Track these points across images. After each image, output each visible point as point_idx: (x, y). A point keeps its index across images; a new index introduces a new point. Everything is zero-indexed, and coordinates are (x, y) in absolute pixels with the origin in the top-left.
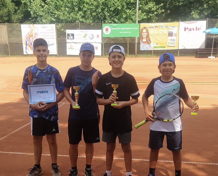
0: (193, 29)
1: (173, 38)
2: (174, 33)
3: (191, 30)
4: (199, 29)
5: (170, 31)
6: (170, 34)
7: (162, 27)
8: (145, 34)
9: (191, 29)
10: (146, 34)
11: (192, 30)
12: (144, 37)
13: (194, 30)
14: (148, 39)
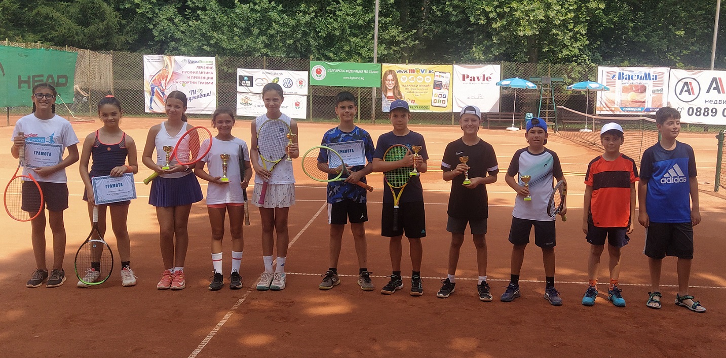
0: (478, 78)
1: (443, 91)
2: (443, 83)
3: (474, 80)
4: (489, 80)
5: (437, 79)
6: (438, 85)
7: (423, 72)
8: (390, 83)
9: (474, 78)
10: (393, 82)
11: (476, 79)
12: (389, 88)
13: (479, 80)
14: (396, 92)
